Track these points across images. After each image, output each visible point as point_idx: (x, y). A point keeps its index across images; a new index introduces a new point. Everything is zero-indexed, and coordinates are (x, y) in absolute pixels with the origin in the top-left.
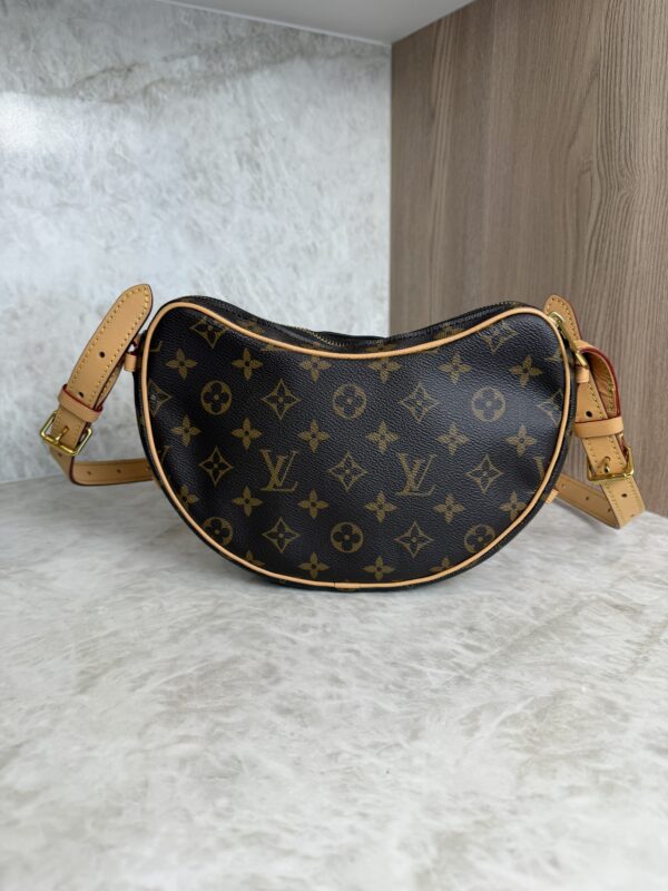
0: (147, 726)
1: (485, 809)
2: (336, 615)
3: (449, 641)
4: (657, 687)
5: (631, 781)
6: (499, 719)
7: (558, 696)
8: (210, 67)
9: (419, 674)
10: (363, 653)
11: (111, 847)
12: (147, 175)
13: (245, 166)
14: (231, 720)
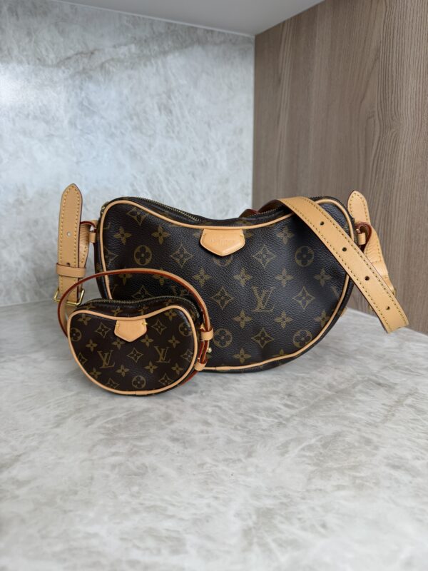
0: (94, 446)
1: (286, 496)
2: (209, 386)
3: (275, 402)
4: (397, 431)
5: (374, 483)
6: (300, 447)
7: (337, 435)
8: (142, 51)
9: (255, 420)
10: (224, 408)
11: (71, 511)
12: (102, 117)
13: (163, 112)
14: (142, 444)
